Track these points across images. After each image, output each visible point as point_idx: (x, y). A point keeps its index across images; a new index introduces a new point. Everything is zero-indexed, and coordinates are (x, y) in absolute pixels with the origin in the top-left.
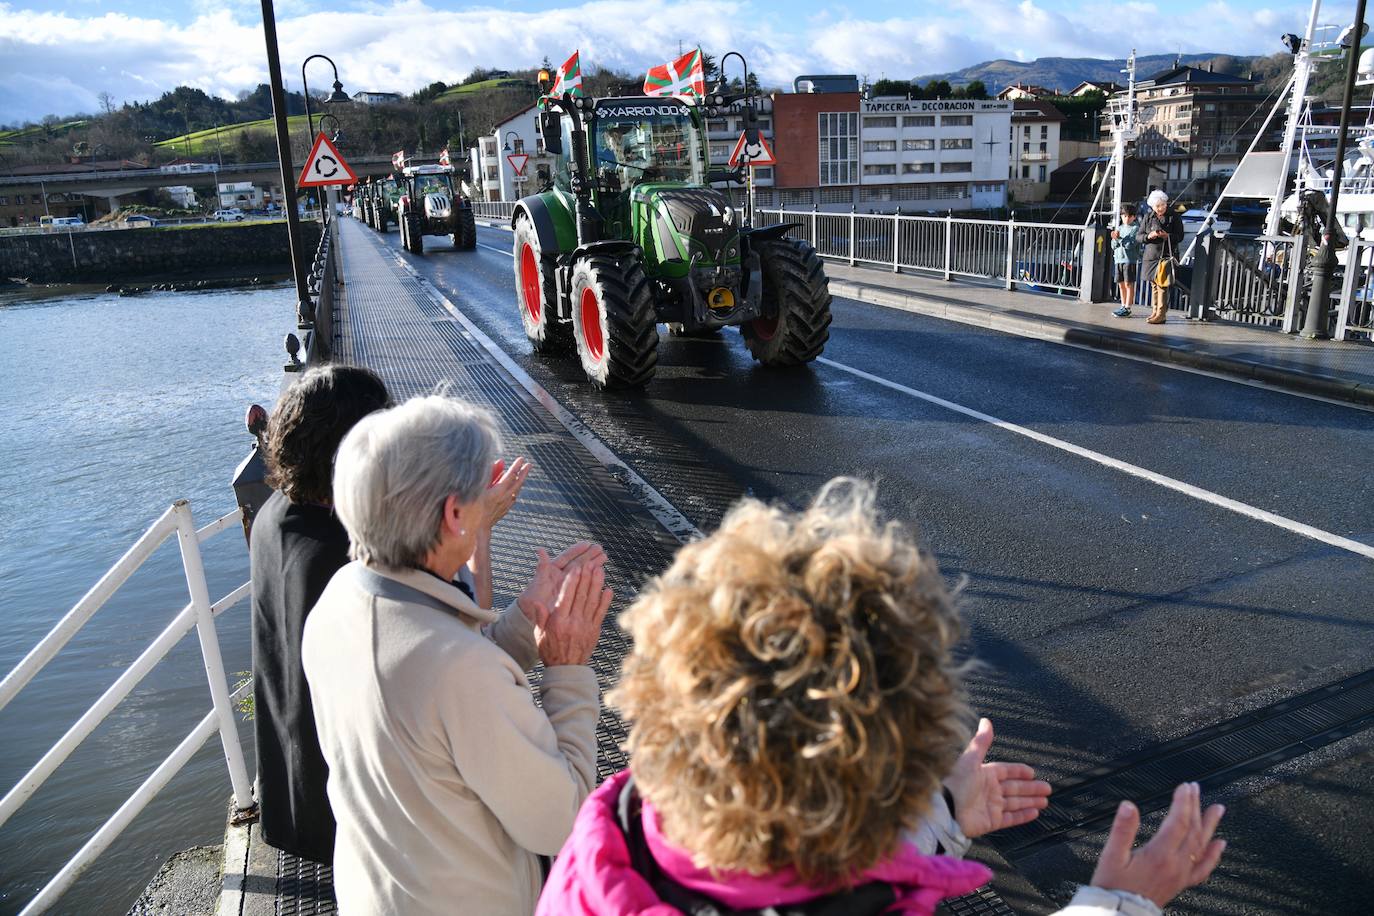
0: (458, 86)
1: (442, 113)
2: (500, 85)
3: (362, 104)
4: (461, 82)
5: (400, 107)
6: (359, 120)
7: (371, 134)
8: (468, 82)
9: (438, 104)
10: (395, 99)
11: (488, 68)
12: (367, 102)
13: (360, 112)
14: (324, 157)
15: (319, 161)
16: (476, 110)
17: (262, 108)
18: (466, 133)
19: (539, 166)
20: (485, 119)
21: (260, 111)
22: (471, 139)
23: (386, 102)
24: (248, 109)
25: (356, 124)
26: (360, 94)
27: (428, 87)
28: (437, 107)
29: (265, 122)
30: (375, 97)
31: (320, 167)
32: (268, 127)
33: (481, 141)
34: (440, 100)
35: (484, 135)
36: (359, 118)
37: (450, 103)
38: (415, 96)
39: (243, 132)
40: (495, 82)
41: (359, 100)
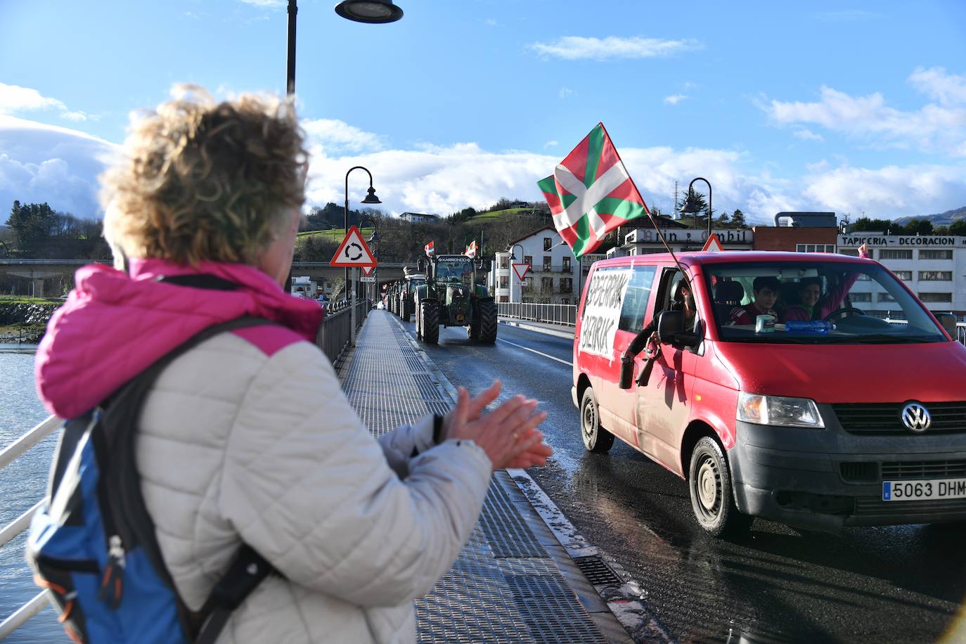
0: (485, 212)
1: (470, 233)
2: (519, 213)
3: (406, 222)
4: (488, 209)
5: (436, 226)
6: (401, 234)
7: (409, 245)
8: (494, 209)
9: (467, 226)
10: (432, 219)
11: (512, 199)
12: (410, 220)
13: (404, 228)
14: (353, 245)
15: (349, 247)
16: (496, 230)
17: (327, 221)
18: (486, 249)
19: (543, 279)
20: (503, 239)
21: (325, 223)
22: (490, 254)
23: (426, 221)
24: (317, 221)
25: (399, 237)
26: (405, 214)
27: (460, 212)
28: (466, 228)
29: (328, 232)
30: (417, 218)
31: (349, 252)
32: (329, 236)
33: (498, 255)
34: (469, 223)
35: (501, 251)
36: (401, 233)
37: (477, 225)
38: (449, 218)
39: (309, 238)
40: (516, 210)
41: (404, 219)
